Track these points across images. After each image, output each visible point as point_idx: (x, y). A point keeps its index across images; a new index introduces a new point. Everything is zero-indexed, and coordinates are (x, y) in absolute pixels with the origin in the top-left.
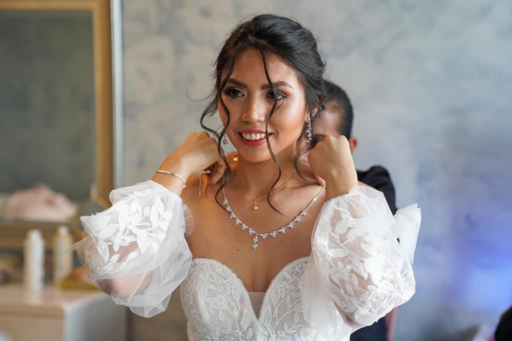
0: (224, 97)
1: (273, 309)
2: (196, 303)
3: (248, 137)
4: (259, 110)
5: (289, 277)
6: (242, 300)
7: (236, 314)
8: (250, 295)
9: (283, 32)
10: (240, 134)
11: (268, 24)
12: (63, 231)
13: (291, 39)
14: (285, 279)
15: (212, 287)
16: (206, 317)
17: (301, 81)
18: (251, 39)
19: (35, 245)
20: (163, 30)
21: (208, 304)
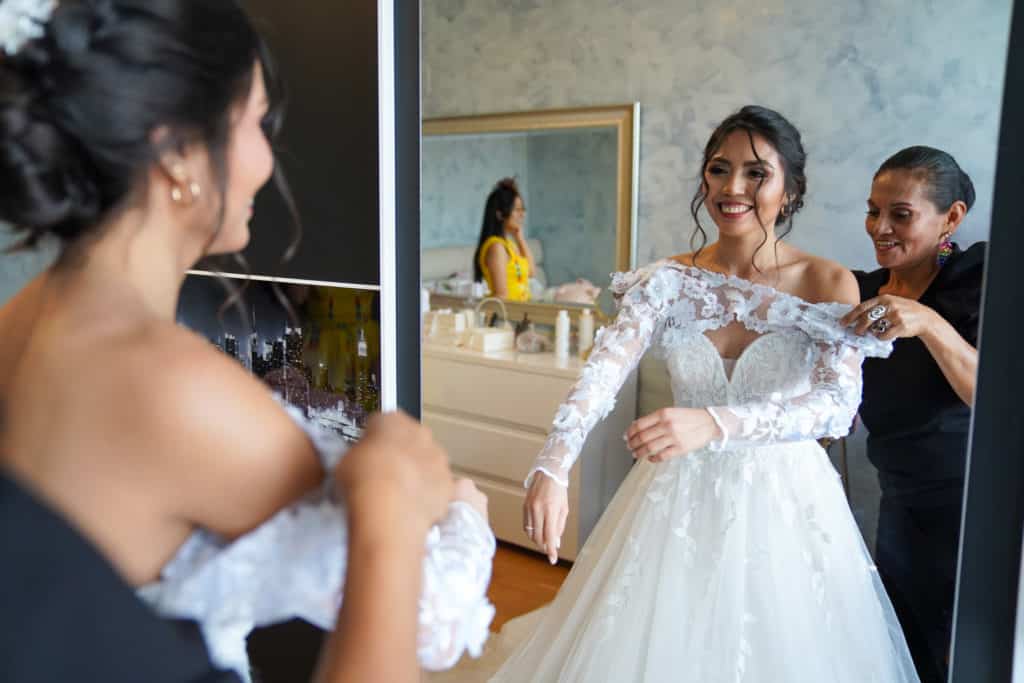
0: (707, 174)
1: (743, 375)
2: (676, 366)
3: (726, 210)
4: (739, 185)
5: (759, 348)
6: (716, 365)
7: (710, 376)
8: (724, 362)
9: (769, 118)
10: (720, 206)
11: (753, 111)
12: (587, 312)
13: (784, 133)
14: (755, 350)
15: (690, 352)
16: (685, 377)
17: (781, 163)
18: (740, 122)
19: (563, 321)
20: (674, 142)
21: (685, 366)
